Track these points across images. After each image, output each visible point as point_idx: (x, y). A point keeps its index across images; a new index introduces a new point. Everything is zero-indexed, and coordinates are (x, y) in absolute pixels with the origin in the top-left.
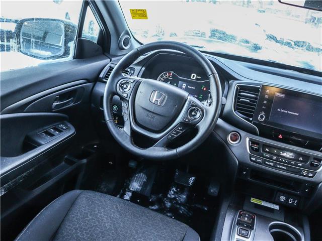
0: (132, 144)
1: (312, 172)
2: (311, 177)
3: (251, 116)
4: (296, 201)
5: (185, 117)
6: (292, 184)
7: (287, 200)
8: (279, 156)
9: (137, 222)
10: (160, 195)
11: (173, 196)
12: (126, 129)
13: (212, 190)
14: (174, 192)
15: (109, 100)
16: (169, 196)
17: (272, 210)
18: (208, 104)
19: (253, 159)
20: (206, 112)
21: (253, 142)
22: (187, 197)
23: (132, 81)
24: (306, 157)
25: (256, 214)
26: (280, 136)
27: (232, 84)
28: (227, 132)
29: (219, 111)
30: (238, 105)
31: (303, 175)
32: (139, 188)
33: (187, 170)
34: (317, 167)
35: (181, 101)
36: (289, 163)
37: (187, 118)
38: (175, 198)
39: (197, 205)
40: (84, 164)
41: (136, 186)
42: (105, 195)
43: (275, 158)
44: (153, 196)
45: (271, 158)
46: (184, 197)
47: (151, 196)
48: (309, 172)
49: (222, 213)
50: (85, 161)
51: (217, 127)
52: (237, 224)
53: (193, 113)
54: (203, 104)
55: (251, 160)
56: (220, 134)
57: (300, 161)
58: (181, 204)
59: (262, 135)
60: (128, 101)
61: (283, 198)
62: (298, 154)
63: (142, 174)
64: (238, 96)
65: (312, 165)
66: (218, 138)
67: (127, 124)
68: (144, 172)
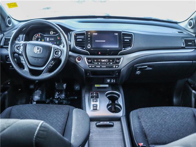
0: (31, 75)
1: (117, 65)
2: (117, 68)
3: (84, 47)
4: (115, 80)
5: (53, 55)
6: (111, 73)
7: (111, 81)
8: (101, 62)
9: (45, 111)
10: (51, 98)
11: (58, 97)
12: (26, 69)
13: (77, 88)
14: (58, 95)
15: (12, 57)
16: (55, 97)
17: (105, 88)
18: (63, 47)
19: (90, 66)
20: (63, 51)
21: (88, 59)
22: (65, 95)
23: (22, 44)
24: (113, 59)
25: (99, 91)
26: (100, 53)
27: (72, 33)
28: (75, 58)
29: (69, 49)
30: (77, 43)
31: (113, 68)
32: (38, 98)
33: (61, 81)
34: (119, 63)
35: (49, 48)
36: (107, 64)
37: (55, 56)
38: (59, 98)
39: (71, 98)
40: (6, 94)
41: (37, 98)
42: (25, 105)
43: (100, 63)
44: (47, 100)
45: (98, 64)
46: (64, 95)
47: (46, 100)
48: (116, 66)
49: (83, 95)
50: (6, 92)
51: (70, 56)
52: (91, 98)
53: (57, 53)
54: (60, 47)
55: (90, 67)
56: (72, 60)
57: (111, 62)
58: (63, 100)
59: (91, 54)
60: (23, 55)
61: (109, 81)
62: (109, 59)
63: (38, 90)
64: (76, 39)
65: (116, 62)
66: (72, 61)
67: (26, 66)
68: (39, 89)
